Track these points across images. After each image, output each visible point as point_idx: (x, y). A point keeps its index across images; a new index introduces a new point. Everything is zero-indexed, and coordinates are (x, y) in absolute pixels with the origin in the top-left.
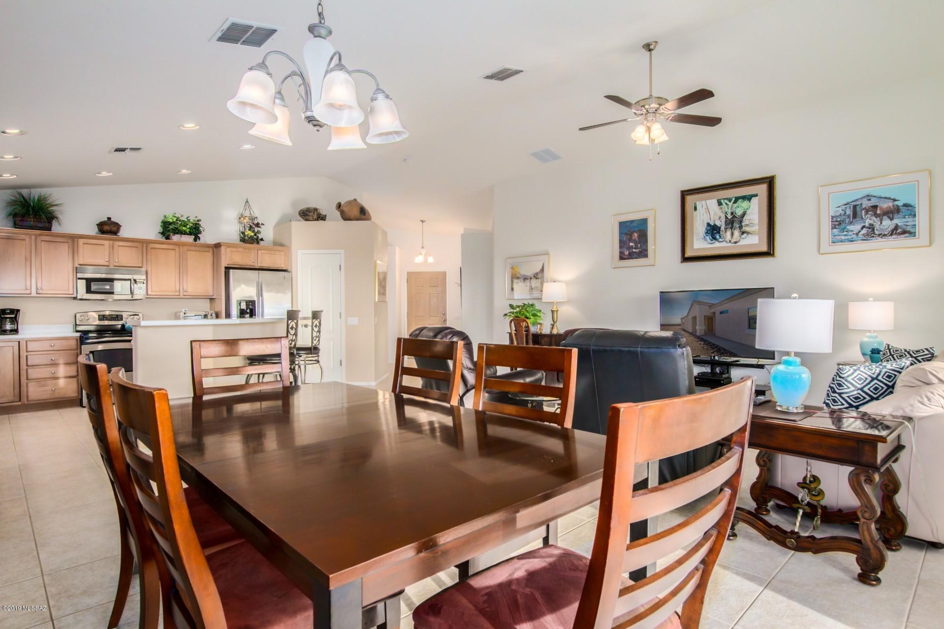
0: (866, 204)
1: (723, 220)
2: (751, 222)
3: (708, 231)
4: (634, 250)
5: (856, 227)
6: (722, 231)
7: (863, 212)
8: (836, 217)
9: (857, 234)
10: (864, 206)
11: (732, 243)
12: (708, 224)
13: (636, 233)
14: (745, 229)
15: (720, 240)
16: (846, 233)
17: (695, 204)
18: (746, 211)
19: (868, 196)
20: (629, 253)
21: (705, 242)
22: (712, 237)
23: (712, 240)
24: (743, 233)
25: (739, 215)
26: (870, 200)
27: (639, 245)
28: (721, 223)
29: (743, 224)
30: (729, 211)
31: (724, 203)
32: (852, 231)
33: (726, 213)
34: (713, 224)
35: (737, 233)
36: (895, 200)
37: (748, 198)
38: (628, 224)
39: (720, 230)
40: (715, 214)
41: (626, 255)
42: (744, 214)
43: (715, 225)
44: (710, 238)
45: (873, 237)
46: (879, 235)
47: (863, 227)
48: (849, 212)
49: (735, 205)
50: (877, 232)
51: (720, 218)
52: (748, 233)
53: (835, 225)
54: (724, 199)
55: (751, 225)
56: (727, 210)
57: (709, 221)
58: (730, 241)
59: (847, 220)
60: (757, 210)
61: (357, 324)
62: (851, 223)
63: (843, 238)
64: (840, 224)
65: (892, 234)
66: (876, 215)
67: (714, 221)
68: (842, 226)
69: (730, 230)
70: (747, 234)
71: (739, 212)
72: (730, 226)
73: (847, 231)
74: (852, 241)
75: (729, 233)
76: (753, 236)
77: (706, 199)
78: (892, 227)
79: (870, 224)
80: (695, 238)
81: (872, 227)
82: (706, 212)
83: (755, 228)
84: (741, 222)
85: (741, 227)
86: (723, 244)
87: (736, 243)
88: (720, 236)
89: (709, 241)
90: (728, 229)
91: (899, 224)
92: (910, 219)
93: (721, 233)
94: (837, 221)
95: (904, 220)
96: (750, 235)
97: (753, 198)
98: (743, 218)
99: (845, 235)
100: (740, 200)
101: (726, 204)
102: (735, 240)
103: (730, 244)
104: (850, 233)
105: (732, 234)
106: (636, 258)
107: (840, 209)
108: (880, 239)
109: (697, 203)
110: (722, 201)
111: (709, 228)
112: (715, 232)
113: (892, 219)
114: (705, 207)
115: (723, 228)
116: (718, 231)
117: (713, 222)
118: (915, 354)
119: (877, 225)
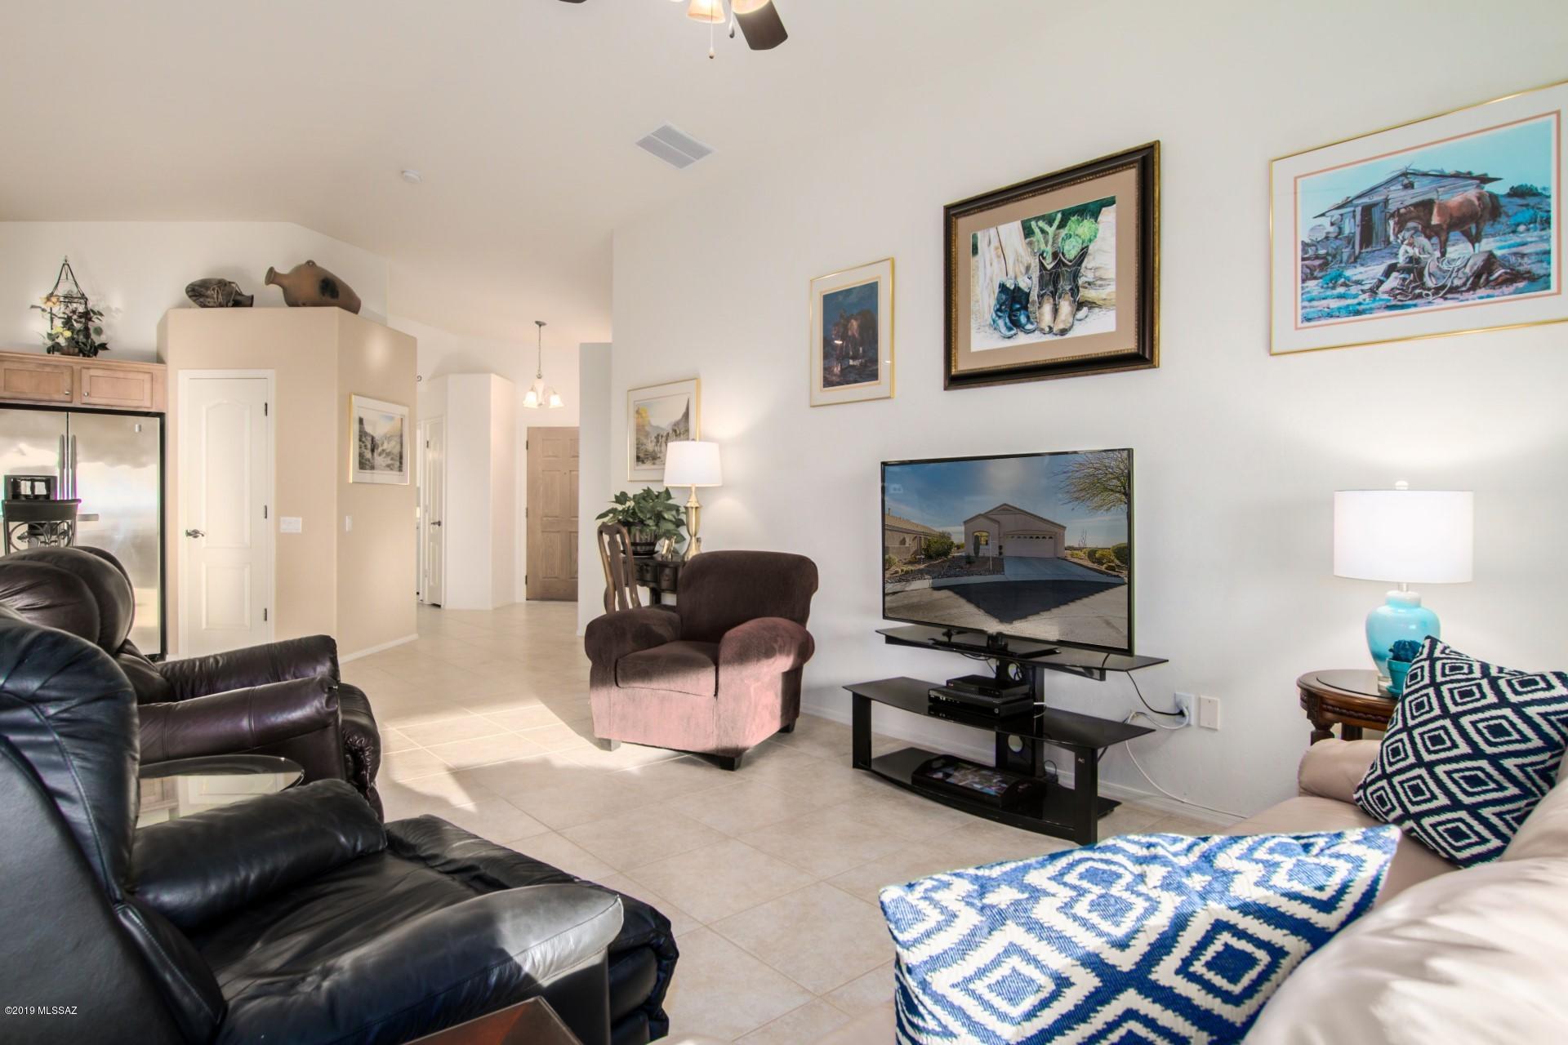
0: (1400, 198)
1: (1036, 274)
2: (1097, 274)
3: (1001, 306)
4: (851, 362)
5: (1370, 271)
6: (1034, 302)
7: (1391, 223)
8: (1315, 244)
9: (1373, 291)
10: (1392, 207)
11: (1056, 335)
12: (1003, 288)
13: (856, 320)
14: (1087, 294)
15: (1029, 327)
16: (1341, 290)
17: (975, 237)
18: (1087, 247)
19: (1405, 174)
20: (842, 370)
21: (996, 335)
22: (1012, 321)
23: (1010, 329)
24: (1080, 305)
25: (1072, 257)
26: (1410, 186)
27: (861, 349)
28: (1029, 283)
29: (1081, 281)
30: (1049, 249)
31: (1037, 231)
32: (1358, 283)
33: (1042, 255)
34: (1012, 287)
35: (1065, 307)
36: (1484, 179)
37: (1091, 211)
38: (840, 298)
39: (1028, 301)
40: (1017, 260)
41: (835, 375)
42: (1083, 254)
43: (1017, 289)
44: (1006, 323)
45: (1420, 296)
46: (1437, 290)
47: (1392, 268)
48: (1351, 227)
49: (1063, 232)
50: (1430, 282)
51: (1028, 268)
52: (1091, 305)
53: (1312, 269)
54: (1037, 219)
55: (1099, 282)
56: (1043, 246)
57: (1003, 279)
58: (1051, 328)
59: (1346, 252)
60: (1112, 241)
61: (300, 531)
62: (1355, 260)
63: (1334, 304)
64: (1325, 265)
65: (1474, 287)
66: (1429, 231)
67: (1016, 278)
68: (1332, 271)
69: (1051, 300)
70: (1090, 308)
71: (1071, 250)
72: (1051, 288)
73: (1344, 285)
74: (1358, 313)
75: (1047, 308)
76: (1104, 311)
77: (995, 224)
78: (1478, 261)
79: (1411, 259)
80: (974, 325)
81: (1415, 267)
82: (999, 257)
83: (1108, 292)
84: (1076, 276)
85: (1075, 291)
86: (1036, 338)
87: (1063, 332)
88: (1028, 318)
89: (1003, 329)
90: (1046, 298)
91: (1498, 253)
92: (1532, 236)
93: (1031, 308)
94: (1317, 257)
95: (1515, 239)
96: (1097, 310)
97: (1104, 209)
98: (1080, 264)
99: (1341, 297)
100: (1074, 218)
101: (1043, 231)
102: (1061, 326)
103: (1049, 338)
104: (1354, 290)
105: (1056, 311)
106: (856, 382)
107: (1326, 221)
108: (1439, 303)
109: (979, 235)
110: (1033, 224)
111: (1004, 297)
112: (1018, 306)
113: (1474, 239)
114: (995, 243)
115: (1034, 296)
116: (1024, 303)
117: (1012, 281)
118: (1516, 693)
119: (1431, 261)
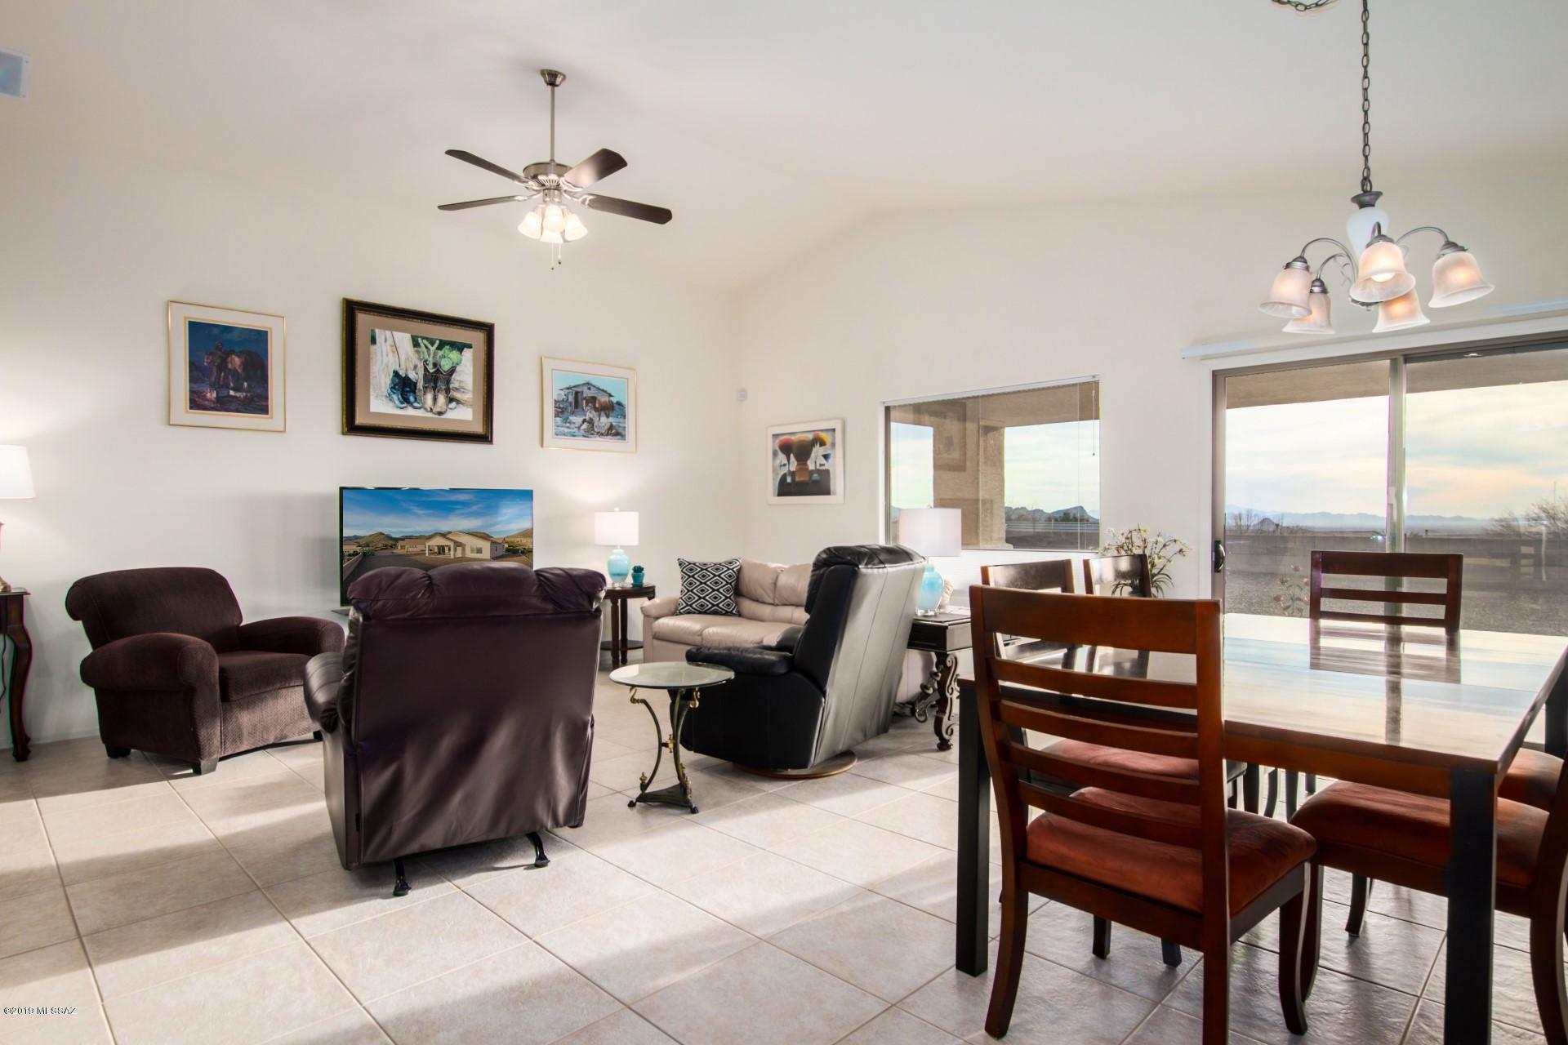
0: (587, 393)
1: (421, 373)
2: (462, 385)
3: (395, 385)
4: (232, 393)
5: (577, 419)
6: (420, 390)
7: (584, 401)
8: (558, 401)
9: (579, 428)
10: (585, 395)
11: (435, 414)
12: (396, 374)
13: (239, 356)
15: (416, 405)
16: (568, 425)
17: (373, 331)
18: (455, 367)
19: (588, 384)
20: (218, 398)
21: (391, 404)
22: (403, 398)
23: (402, 403)
24: (451, 400)
25: (446, 370)
26: (589, 389)
27: (246, 384)
28: (416, 376)
29: (451, 386)
30: (431, 360)
31: (422, 345)
32: (574, 423)
33: (426, 361)
34: (404, 376)
35: (442, 399)
36: (610, 395)
37: (460, 347)
38: (216, 331)
39: (415, 388)
40: (407, 359)
41: (209, 400)
42: (452, 371)
43: (407, 378)
44: (399, 399)
45: (592, 434)
46: (598, 433)
47: (584, 421)
48: (571, 398)
49: (440, 353)
50: (596, 430)
51: (415, 367)
52: (458, 402)
53: (558, 412)
54: (423, 338)
55: (462, 390)
56: (427, 357)
57: (397, 368)
58: (431, 410)
59: (570, 408)
60: (471, 369)
62: (573, 413)
63: (566, 430)
64: (562, 412)
65: (607, 435)
66: (596, 410)
67: (406, 370)
68: (565, 415)
69: (433, 392)
70: (458, 403)
71: (446, 365)
72: (432, 384)
73: (569, 423)
74: (574, 436)
75: (429, 397)
76: (465, 408)
77: (392, 329)
78: (608, 425)
79: (591, 419)
80: (372, 394)
81: (591, 422)
82: (394, 352)
83: (467, 396)
84: (448, 382)
85: (448, 390)
86: (420, 413)
87: (440, 413)
88: (416, 399)
89: (397, 402)
90: (428, 390)
91: (614, 424)
92: (621, 420)
93: (418, 393)
94: (560, 408)
95: (618, 420)
96: (461, 405)
97: (465, 349)
98: (451, 375)
99: (568, 427)
100: (448, 347)
101: (426, 347)
102: (439, 410)
103: (430, 415)
104: (572, 426)
105: (435, 399)
106: (238, 411)
107: (563, 393)
108: (598, 438)
109: (377, 331)
110: (420, 340)
111: (397, 380)
112: (408, 389)
113: (608, 417)
114: (390, 341)
115: (420, 385)
116: (413, 387)
117: (404, 372)
119: (596, 419)
